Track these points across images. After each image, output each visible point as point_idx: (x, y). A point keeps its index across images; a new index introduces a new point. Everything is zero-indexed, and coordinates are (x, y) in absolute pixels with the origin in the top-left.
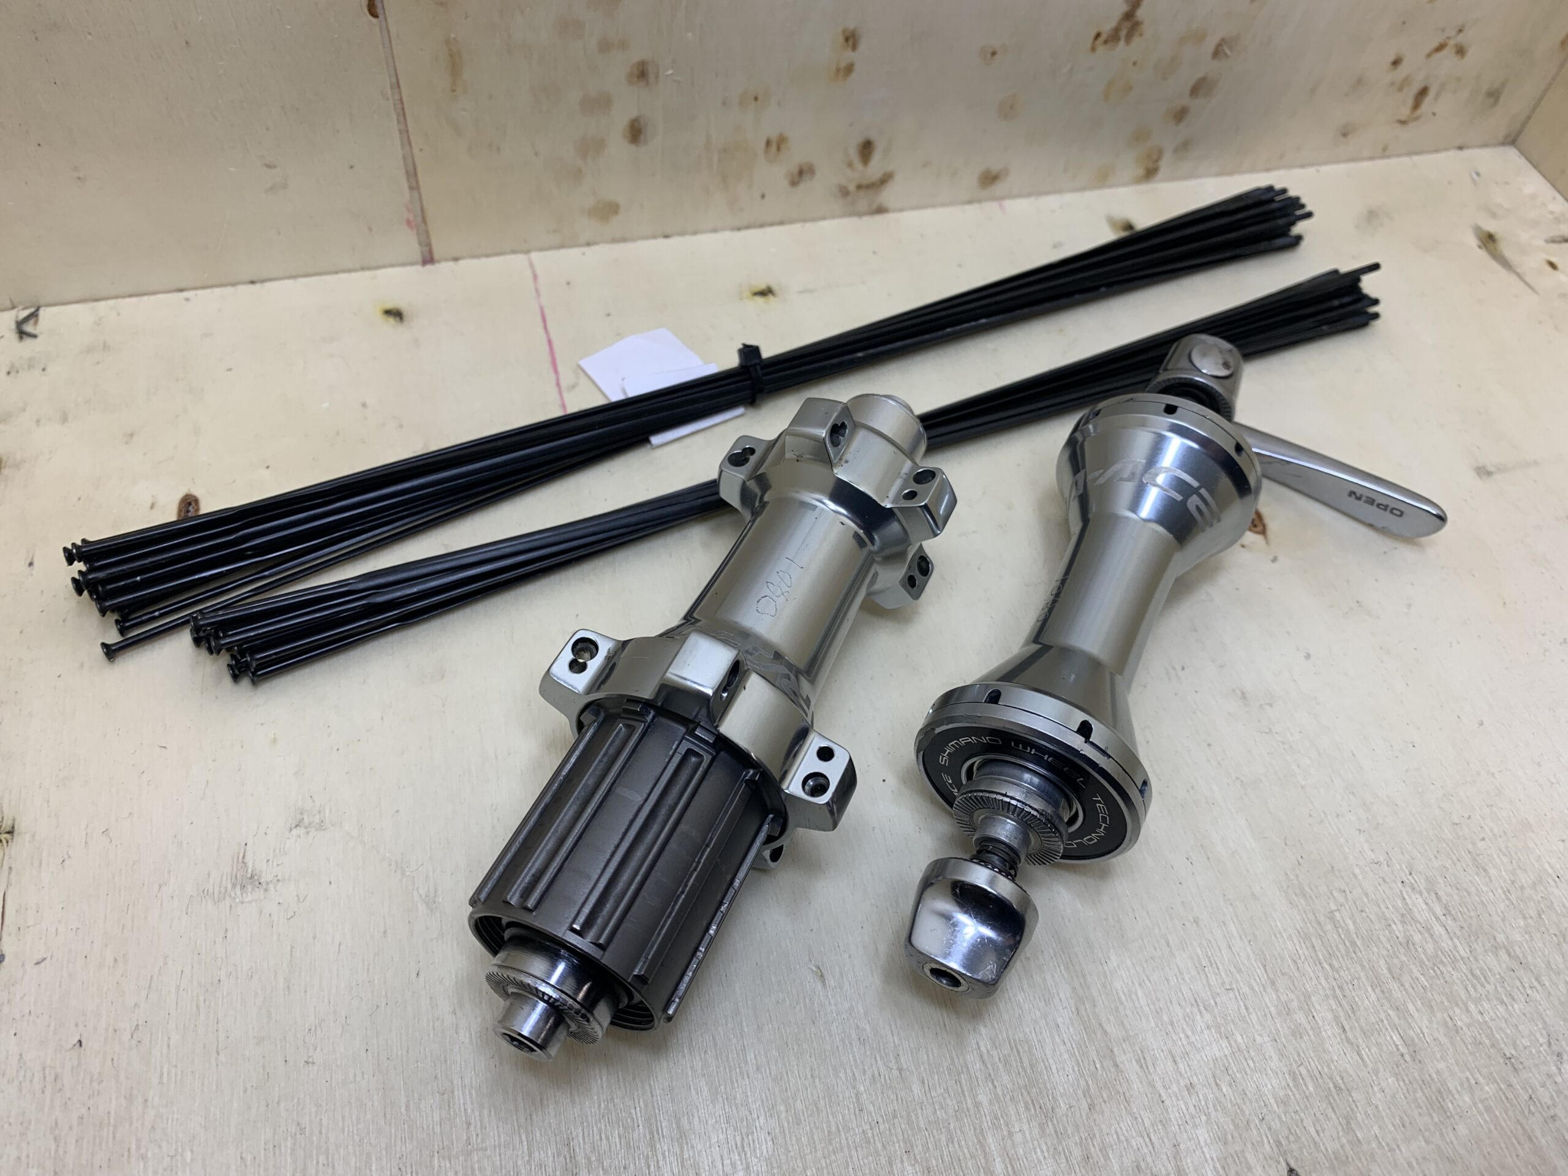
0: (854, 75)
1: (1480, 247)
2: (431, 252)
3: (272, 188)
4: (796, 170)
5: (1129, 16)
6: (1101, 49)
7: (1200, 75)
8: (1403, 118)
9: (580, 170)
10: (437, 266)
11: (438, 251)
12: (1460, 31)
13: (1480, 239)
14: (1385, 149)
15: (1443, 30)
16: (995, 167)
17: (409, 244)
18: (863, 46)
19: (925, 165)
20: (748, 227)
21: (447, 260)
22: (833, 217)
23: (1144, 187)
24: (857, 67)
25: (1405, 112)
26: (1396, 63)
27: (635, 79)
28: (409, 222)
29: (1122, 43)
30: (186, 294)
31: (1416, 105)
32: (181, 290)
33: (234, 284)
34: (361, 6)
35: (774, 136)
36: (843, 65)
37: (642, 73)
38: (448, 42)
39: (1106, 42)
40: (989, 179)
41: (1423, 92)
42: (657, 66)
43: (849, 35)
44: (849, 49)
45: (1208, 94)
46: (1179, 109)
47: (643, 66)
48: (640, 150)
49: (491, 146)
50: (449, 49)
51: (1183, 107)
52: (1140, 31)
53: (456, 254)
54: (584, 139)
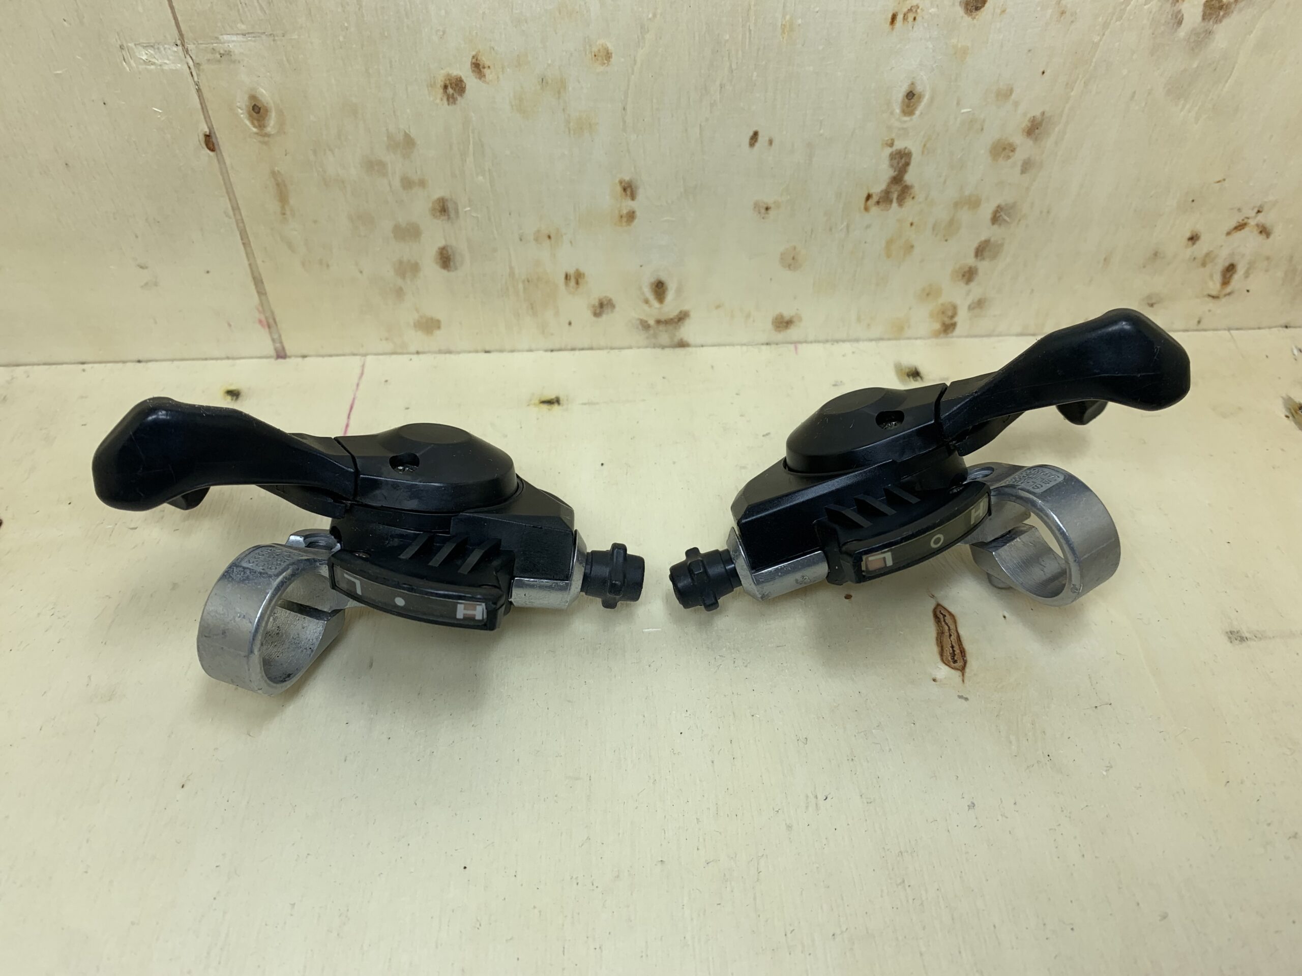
0: (636, 221)
1: (1287, 417)
2: (283, 348)
3: (146, 284)
4: (597, 304)
5: (897, 179)
6: (874, 210)
7: (983, 238)
8: (1214, 293)
9: (401, 289)
10: (288, 360)
11: (289, 348)
12: (1259, 212)
13: (1289, 410)
14: (1199, 322)
15: (1239, 210)
16: (787, 313)
17: (264, 342)
18: (641, 194)
19: (718, 307)
20: (560, 350)
21: (296, 356)
22: (639, 348)
23: (943, 340)
24: (638, 214)
25: (1214, 286)
26: (1193, 239)
27: (438, 214)
28: (260, 322)
29: (895, 204)
30: (85, 366)
31: (1226, 282)
32: (83, 363)
33: (124, 362)
34: (199, 141)
35: (571, 271)
36: (625, 212)
37: (443, 209)
38: (274, 174)
39: (878, 203)
40: (783, 323)
41: (1230, 269)
42: (456, 204)
43: (626, 186)
44: (629, 198)
45: (994, 257)
46: (967, 269)
47: (444, 203)
48: (452, 274)
49: (321, 262)
50: (276, 180)
51: (970, 268)
52: (911, 194)
53: (305, 352)
54: (401, 262)
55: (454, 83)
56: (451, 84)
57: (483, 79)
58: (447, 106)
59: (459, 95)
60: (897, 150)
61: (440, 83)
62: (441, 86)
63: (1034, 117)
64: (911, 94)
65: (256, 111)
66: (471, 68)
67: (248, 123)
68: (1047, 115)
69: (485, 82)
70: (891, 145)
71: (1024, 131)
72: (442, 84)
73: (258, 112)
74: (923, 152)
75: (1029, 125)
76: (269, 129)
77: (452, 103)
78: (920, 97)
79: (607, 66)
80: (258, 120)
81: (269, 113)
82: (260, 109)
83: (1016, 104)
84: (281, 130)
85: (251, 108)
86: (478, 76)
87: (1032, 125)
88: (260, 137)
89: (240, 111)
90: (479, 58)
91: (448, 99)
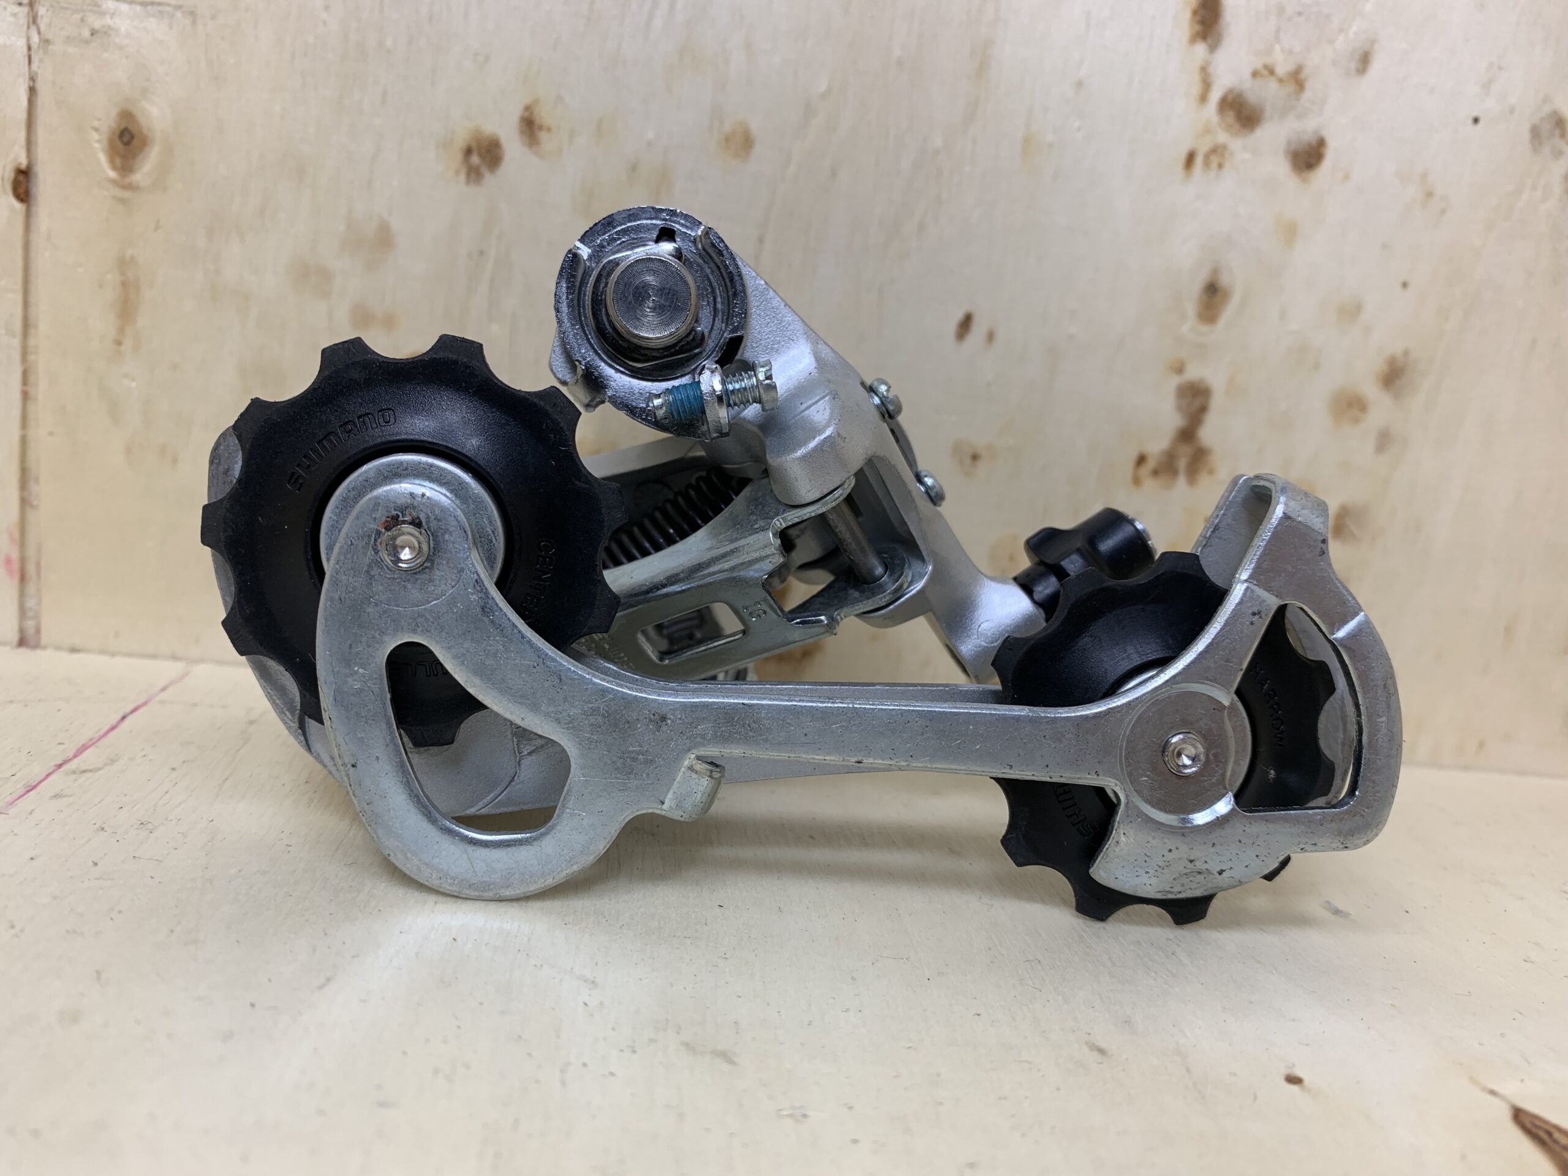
2: (39, 630)
5: (1187, 434)
6: (1150, 485)
10: (38, 652)
11: (52, 627)
21: (58, 648)
28: (8, 561)
29: (1181, 481)
38: (123, 263)
39: (1155, 473)
49: (163, 451)
50: (123, 273)
53: (79, 641)
55: (484, 147)
56: (479, 148)
57: (534, 147)
58: (464, 185)
59: (488, 170)
60: (1188, 381)
61: (461, 142)
62: (461, 149)
63: (1392, 357)
64: (1212, 287)
65: (125, 139)
66: (519, 127)
67: (103, 158)
68: (1411, 356)
69: (536, 154)
70: (1180, 370)
71: (1378, 378)
72: (465, 144)
73: (127, 144)
74: (1229, 392)
75: (1386, 369)
76: (136, 178)
77: (474, 181)
78: (1226, 295)
79: (744, 161)
80: (124, 157)
81: (147, 148)
82: (132, 137)
83: (1367, 330)
84: (160, 181)
85: (118, 132)
86: (527, 141)
87: (1391, 370)
88: (118, 188)
89: (95, 136)
90: (534, 112)
91: (468, 175)
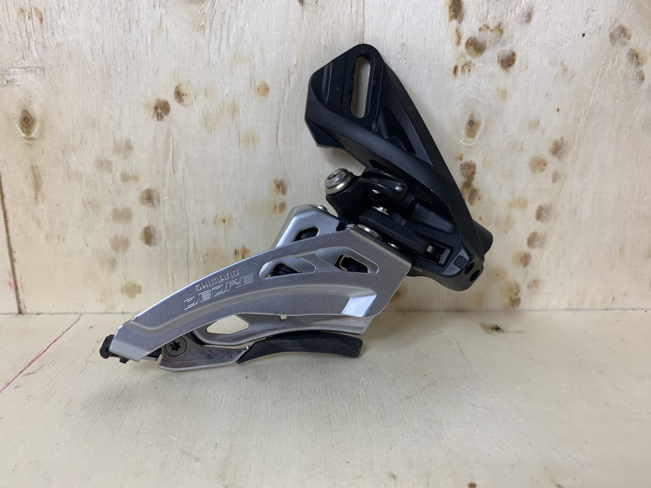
0: (286, 210)
2: (25, 308)
5: (467, 184)
7: (532, 231)
9: (114, 260)
10: (26, 316)
11: (29, 307)
17: (9, 299)
18: (289, 192)
21: (33, 314)
23: (512, 312)
24: (286, 204)
27: (145, 201)
28: (10, 283)
35: (239, 248)
36: (278, 204)
37: (149, 197)
38: (33, 168)
42: (158, 194)
43: (279, 184)
44: (280, 193)
45: (541, 245)
46: (523, 255)
47: (150, 193)
48: (152, 249)
49: (59, 237)
50: (33, 172)
51: (525, 254)
52: (477, 196)
53: (40, 310)
54: (116, 238)
55: (162, 105)
56: (160, 106)
57: (182, 103)
58: (156, 121)
59: (165, 114)
60: (465, 162)
61: (153, 105)
62: (153, 107)
63: (556, 141)
64: (471, 122)
65: (26, 121)
66: (175, 96)
67: (19, 129)
68: (564, 140)
69: (183, 105)
70: (461, 159)
71: (550, 151)
72: (154, 106)
74: (483, 165)
75: (554, 146)
76: (33, 135)
77: (160, 119)
78: (478, 124)
79: (266, 97)
80: (27, 128)
81: (35, 123)
82: (29, 120)
83: (543, 132)
84: (42, 135)
85: (23, 119)
86: (178, 101)
87: (556, 147)
88: (27, 140)
89: (15, 121)
90: (180, 89)
91: (157, 117)
